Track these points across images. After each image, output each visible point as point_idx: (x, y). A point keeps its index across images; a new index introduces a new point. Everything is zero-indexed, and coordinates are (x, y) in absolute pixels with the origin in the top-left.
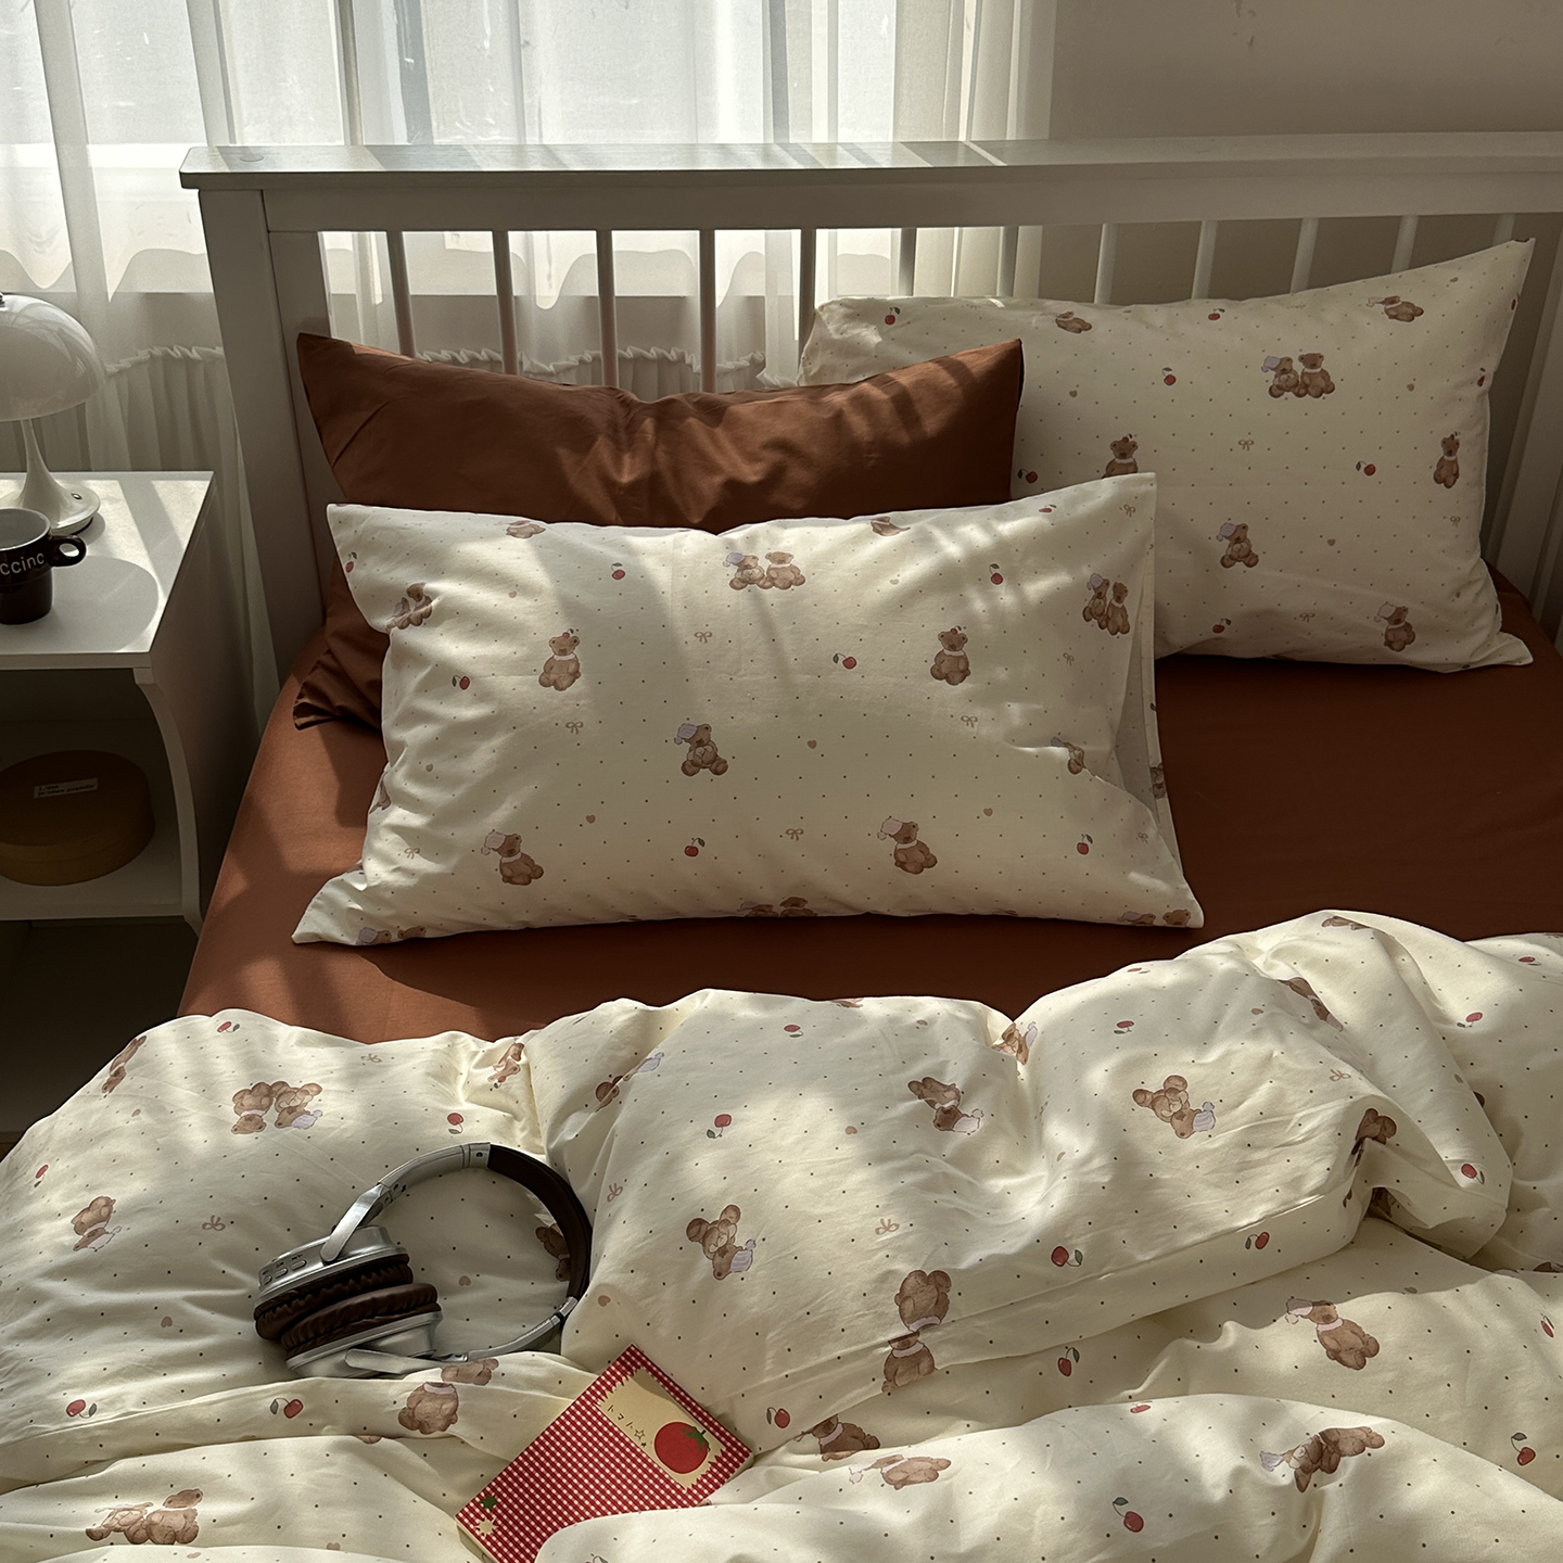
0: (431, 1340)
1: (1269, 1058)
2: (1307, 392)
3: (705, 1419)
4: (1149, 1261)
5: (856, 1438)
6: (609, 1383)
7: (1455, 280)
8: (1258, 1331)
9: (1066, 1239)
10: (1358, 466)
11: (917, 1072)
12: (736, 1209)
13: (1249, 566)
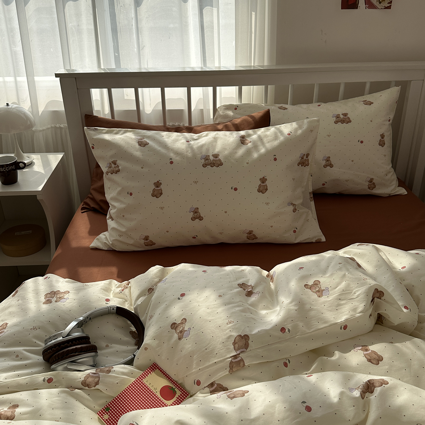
0: (94, 361)
1: (345, 275)
2: (344, 122)
3: (176, 384)
4: (311, 332)
5: (221, 388)
6: (147, 374)
7: (381, 96)
8: (346, 354)
9: (285, 325)
10: (359, 141)
11: (241, 281)
12: (185, 319)
13: (331, 167)
